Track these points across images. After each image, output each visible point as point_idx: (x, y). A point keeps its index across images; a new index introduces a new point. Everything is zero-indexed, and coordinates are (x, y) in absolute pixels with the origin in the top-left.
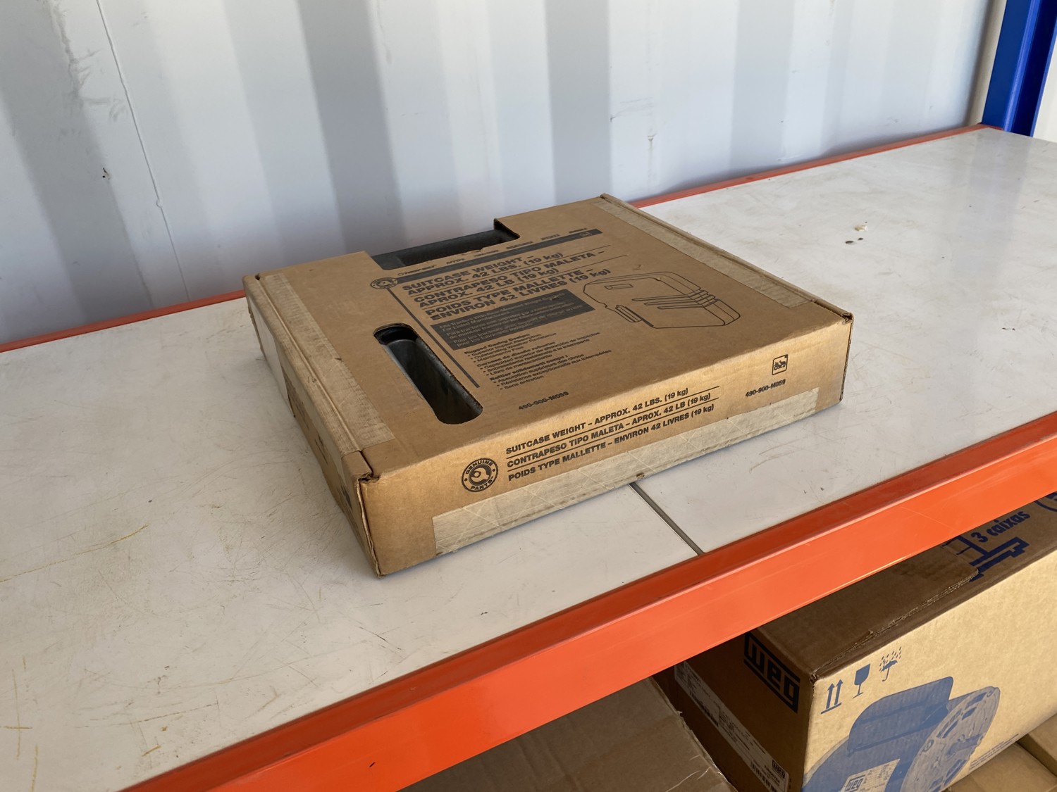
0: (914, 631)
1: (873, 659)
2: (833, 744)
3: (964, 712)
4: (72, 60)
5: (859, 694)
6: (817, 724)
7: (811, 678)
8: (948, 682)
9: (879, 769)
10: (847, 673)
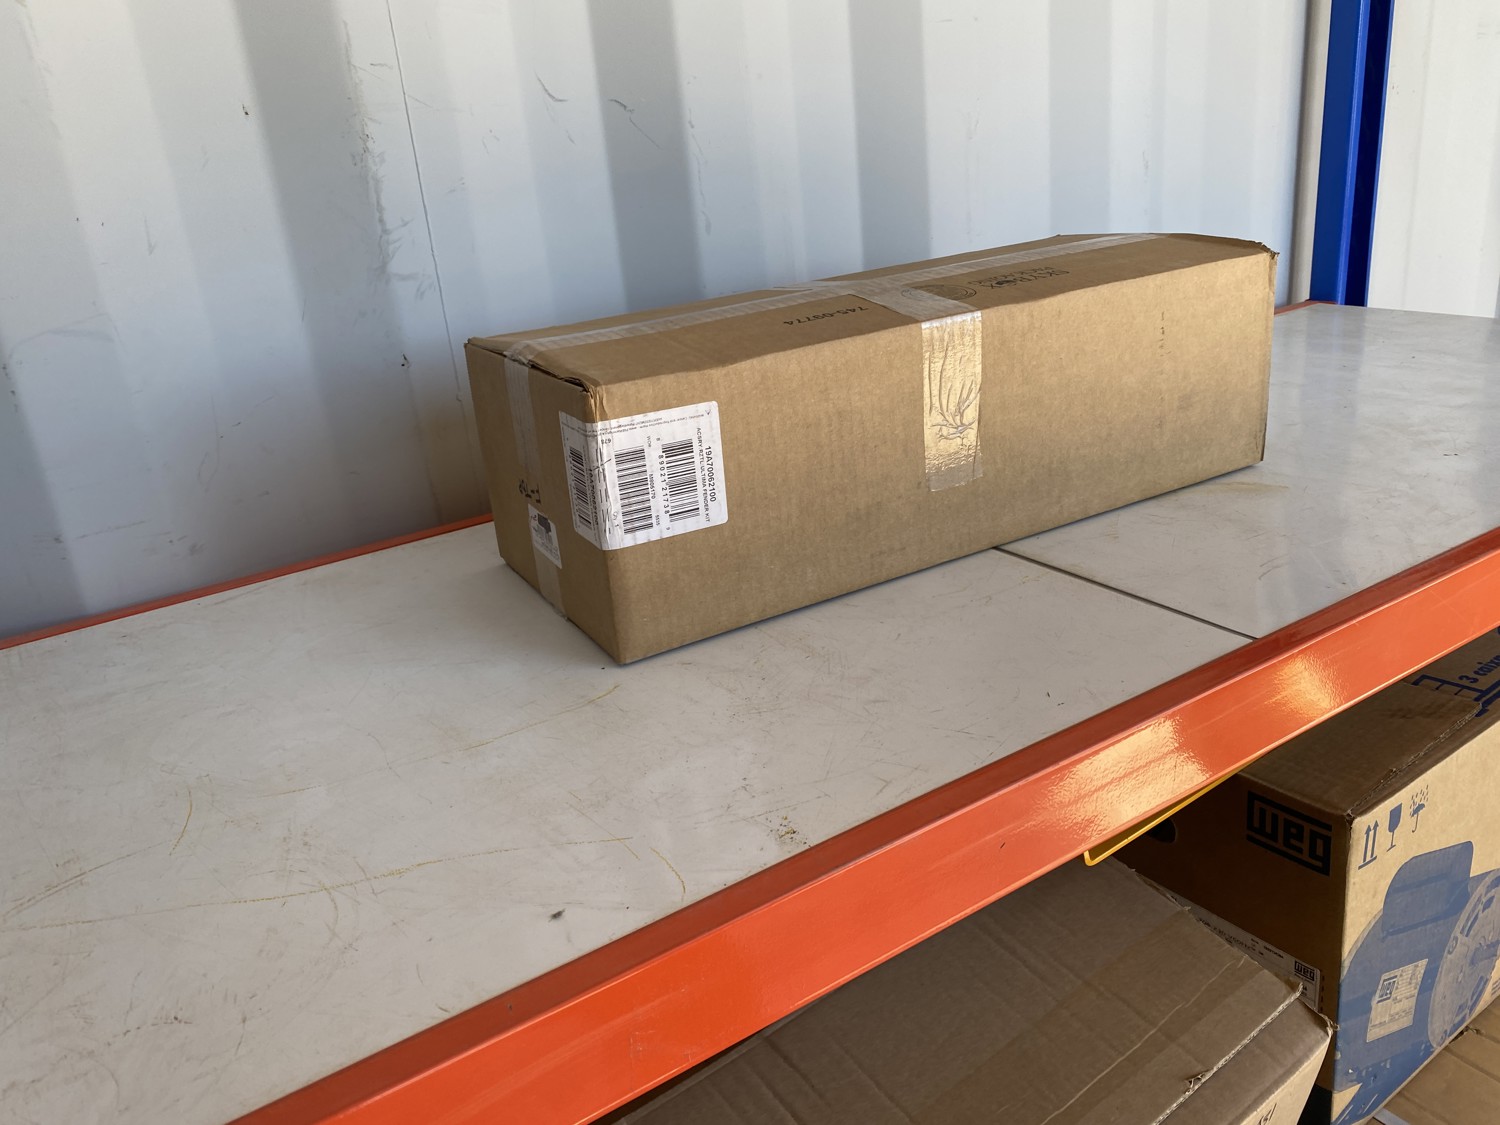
0: (1438, 765)
1: (1403, 797)
2: (1369, 918)
3: (1484, 900)
4: (385, 231)
5: (1392, 846)
6: (1354, 884)
7: (1347, 818)
8: (1468, 847)
9: (1409, 968)
10: (1381, 812)
